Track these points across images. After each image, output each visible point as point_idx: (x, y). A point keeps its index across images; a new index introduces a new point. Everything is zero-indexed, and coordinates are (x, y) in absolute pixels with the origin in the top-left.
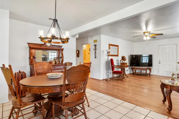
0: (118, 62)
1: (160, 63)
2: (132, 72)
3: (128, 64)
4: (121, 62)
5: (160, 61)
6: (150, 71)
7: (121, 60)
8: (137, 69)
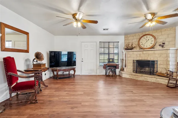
0: (28, 63)
1: (82, 61)
2: (52, 75)
3: (47, 66)
4: (35, 63)
5: (82, 59)
6: (75, 71)
7: (35, 59)
8: (60, 70)
